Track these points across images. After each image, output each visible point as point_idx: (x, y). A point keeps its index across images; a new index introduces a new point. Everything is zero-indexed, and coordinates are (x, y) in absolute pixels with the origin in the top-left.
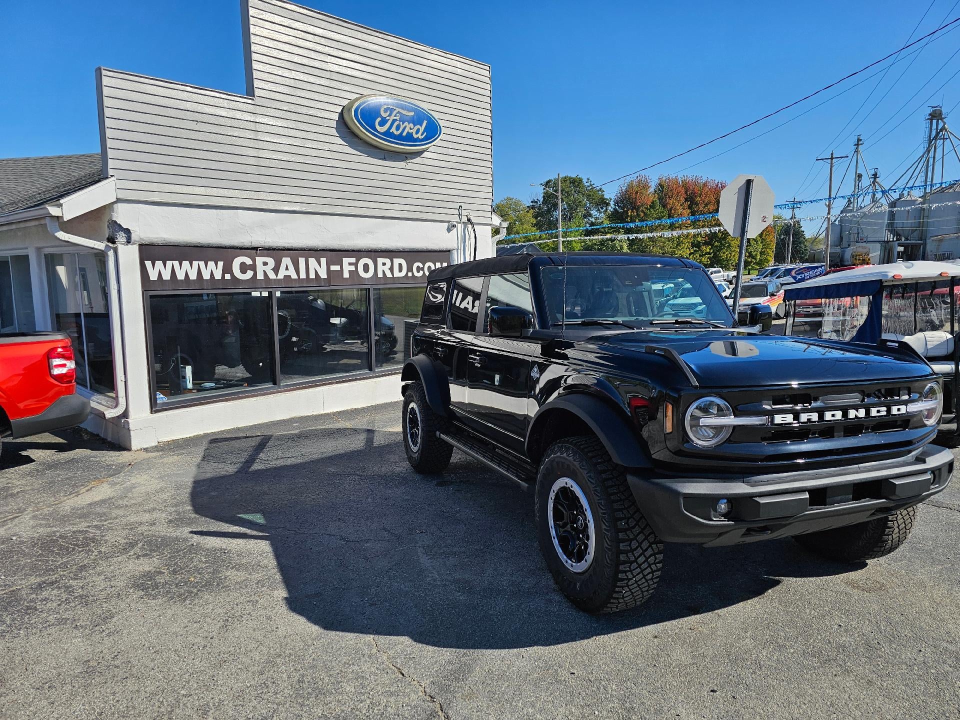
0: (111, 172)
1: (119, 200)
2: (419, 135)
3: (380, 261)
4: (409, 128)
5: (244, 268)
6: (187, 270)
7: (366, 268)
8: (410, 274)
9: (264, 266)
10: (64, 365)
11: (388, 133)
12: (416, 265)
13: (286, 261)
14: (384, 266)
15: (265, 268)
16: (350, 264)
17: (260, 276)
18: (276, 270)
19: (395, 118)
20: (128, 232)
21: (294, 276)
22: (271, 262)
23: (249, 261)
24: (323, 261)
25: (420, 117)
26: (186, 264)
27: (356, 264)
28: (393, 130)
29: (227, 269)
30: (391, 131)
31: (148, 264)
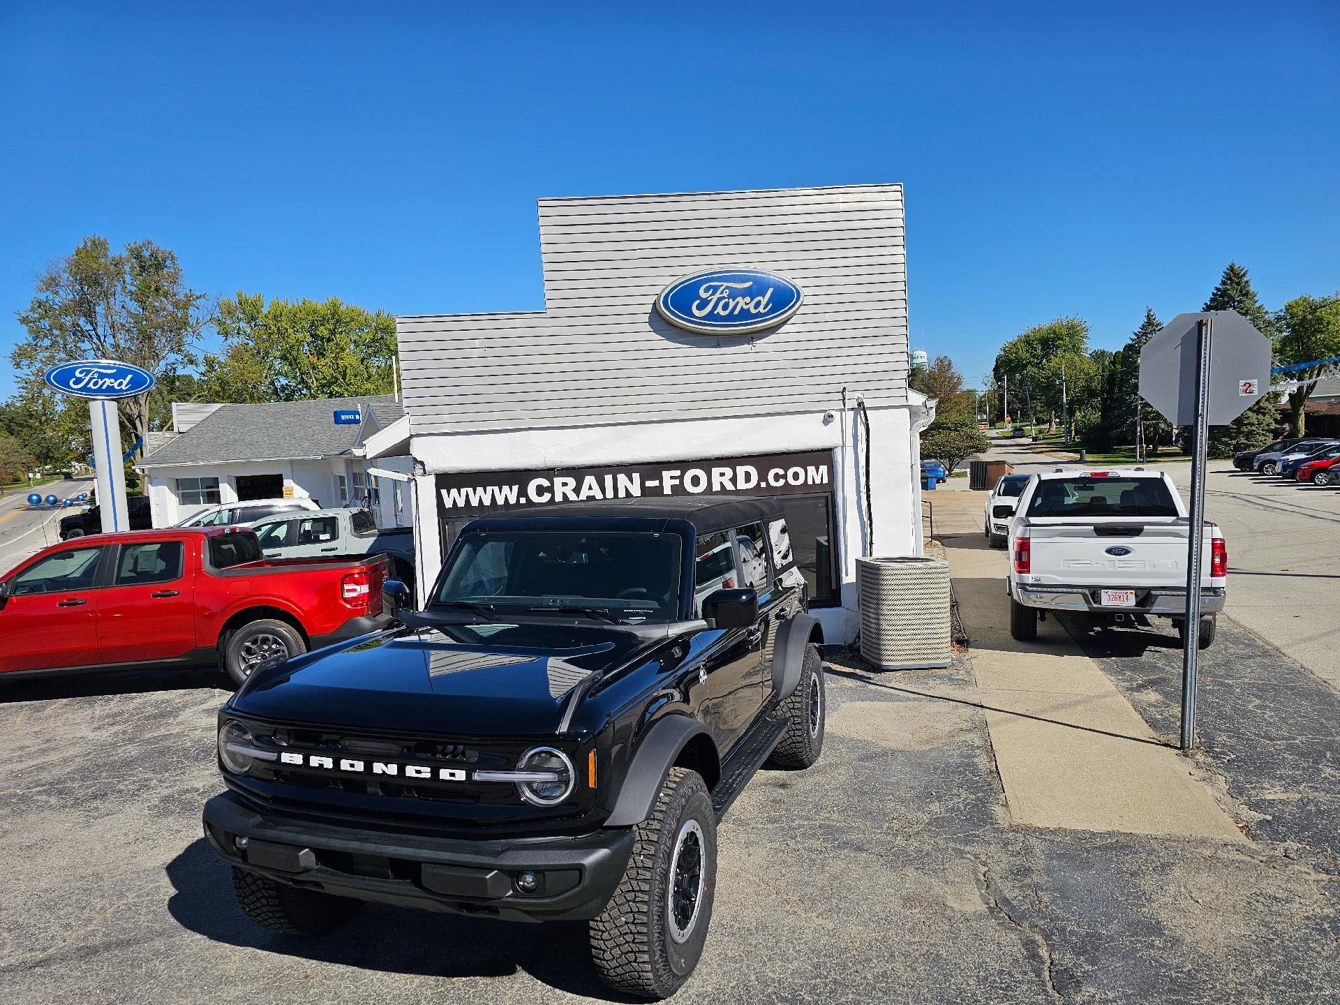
0: (406, 410)
1: (412, 436)
2: (761, 309)
3: (716, 471)
4: (742, 302)
5: (540, 490)
6: (481, 496)
7: (696, 481)
8: (763, 485)
9: (563, 488)
10: (354, 590)
11: (712, 316)
12: (772, 473)
13: (590, 480)
14: (721, 477)
15: (565, 489)
16: (672, 478)
17: (559, 498)
18: (577, 490)
19: (721, 295)
20: (422, 463)
21: (599, 496)
22: (572, 482)
23: (546, 483)
24: (636, 476)
25: (758, 288)
26: (480, 490)
27: (681, 478)
28: (719, 310)
29: (523, 492)
30: (715, 313)
31: (444, 492)
